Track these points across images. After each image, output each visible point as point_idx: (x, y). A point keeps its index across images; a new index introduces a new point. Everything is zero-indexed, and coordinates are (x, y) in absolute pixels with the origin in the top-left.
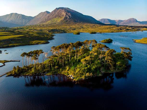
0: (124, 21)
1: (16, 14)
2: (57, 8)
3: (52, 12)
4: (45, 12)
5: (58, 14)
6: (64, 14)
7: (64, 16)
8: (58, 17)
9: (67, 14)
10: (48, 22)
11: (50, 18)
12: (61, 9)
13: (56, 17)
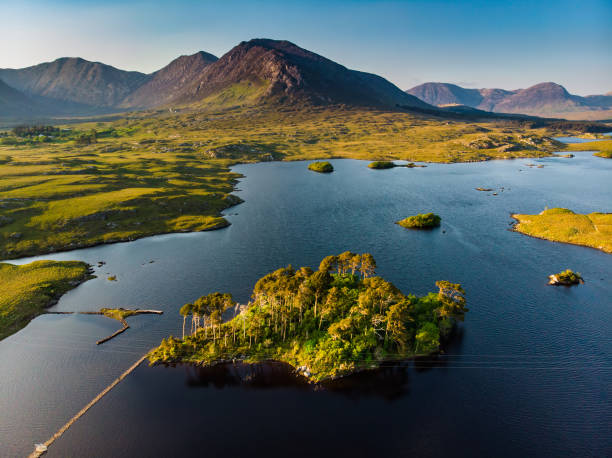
0: (516, 92)
1: (80, 61)
2: (244, 43)
3: (226, 56)
4: (195, 56)
5: (248, 68)
6: (272, 68)
7: (274, 80)
8: (248, 81)
9: (283, 70)
10: (208, 100)
11: (217, 84)
12: (260, 49)
13: (242, 82)
